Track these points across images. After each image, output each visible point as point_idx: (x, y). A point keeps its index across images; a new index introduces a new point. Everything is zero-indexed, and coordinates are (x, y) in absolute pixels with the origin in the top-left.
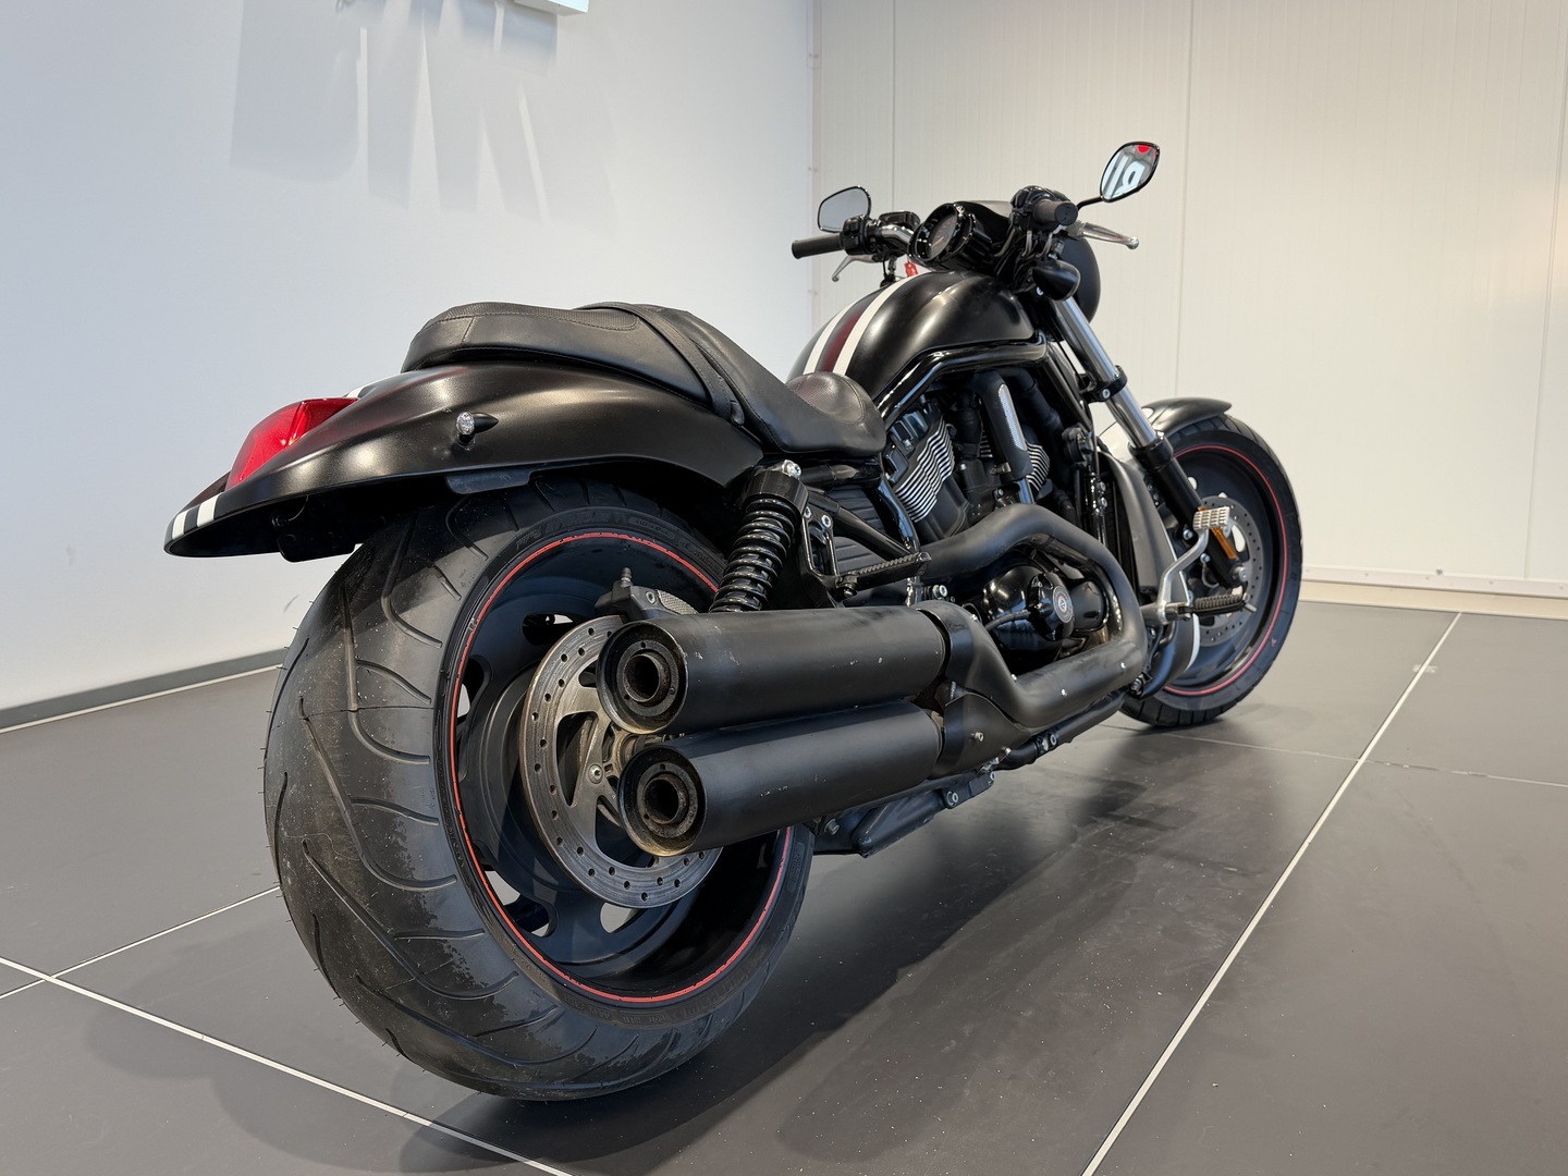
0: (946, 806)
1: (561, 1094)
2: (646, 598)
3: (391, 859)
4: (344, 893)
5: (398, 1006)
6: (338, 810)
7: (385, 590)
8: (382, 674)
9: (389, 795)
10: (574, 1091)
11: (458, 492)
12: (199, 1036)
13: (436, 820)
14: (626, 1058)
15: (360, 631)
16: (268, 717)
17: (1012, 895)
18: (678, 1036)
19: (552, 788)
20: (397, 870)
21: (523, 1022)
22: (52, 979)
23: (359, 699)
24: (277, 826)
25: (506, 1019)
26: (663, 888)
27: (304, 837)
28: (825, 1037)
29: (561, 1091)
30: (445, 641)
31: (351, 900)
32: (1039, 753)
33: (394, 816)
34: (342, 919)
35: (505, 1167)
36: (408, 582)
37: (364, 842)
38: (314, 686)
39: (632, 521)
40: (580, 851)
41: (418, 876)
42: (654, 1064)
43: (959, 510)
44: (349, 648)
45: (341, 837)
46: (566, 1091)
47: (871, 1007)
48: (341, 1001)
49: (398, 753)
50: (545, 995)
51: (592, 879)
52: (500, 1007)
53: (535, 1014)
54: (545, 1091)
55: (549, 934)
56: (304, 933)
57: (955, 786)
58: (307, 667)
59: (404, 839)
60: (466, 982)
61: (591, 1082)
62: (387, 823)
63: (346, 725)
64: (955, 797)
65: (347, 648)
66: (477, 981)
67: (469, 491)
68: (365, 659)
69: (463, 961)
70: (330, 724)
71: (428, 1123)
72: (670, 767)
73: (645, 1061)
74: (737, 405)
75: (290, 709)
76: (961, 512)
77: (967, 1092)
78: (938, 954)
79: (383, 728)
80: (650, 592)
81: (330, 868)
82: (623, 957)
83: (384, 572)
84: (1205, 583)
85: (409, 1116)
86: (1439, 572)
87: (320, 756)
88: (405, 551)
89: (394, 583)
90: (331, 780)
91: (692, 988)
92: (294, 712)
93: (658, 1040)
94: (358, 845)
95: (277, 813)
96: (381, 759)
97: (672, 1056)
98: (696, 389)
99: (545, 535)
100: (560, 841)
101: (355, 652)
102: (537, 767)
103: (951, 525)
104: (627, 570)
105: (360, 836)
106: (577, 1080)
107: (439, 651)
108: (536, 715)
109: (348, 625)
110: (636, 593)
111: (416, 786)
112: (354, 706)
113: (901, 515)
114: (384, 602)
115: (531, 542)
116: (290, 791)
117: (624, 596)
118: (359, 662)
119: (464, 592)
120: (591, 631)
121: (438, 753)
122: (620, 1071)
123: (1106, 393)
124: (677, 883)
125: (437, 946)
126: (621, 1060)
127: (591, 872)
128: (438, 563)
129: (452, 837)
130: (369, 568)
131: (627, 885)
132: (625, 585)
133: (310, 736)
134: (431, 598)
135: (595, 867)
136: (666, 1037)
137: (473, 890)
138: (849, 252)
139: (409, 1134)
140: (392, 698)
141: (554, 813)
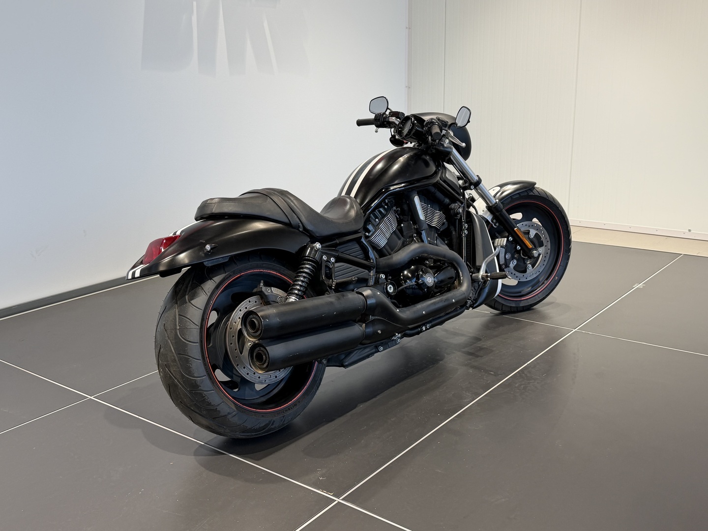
0: (379, 351)
1: (239, 436)
2: (267, 291)
3: (188, 370)
4: (176, 379)
5: (191, 409)
6: (174, 357)
7: (187, 293)
8: (186, 319)
9: (187, 353)
10: (243, 435)
11: (207, 266)
12: (138, 417)
13: (200, 360)
14: (257, 427)
15: (180, 306)
16: (156, 327)
17: (409, 380)
18: (274, 421)
19: (236, 350)
20: (190, 373)
21: (226, 415)
22: (92, 398)
23: (179, 326)
24: (158, 359)
25: (221, 414)
26: (271, 378)
27: (165, 363)
28: (326, 424)
29: (239, 435)
30: (203, 309)
31: (178, 381)
32: (421, 331)
33: (189, 358)
34: (176, 386)
35: (223, 456)
36: (193, 291)
37: (181, 365)
38: (168, 321)
39: (264, 265)
40: (244, 368)
41: (195, 375)
42: (267, 429)
43: (399, 242)
44: (177, 310)
45: (175, 364)
46: (241, 435)
47: (345, 416)
48: (177, 408)
49: (190, 342)
50: (232, 408)
51: (248, 376)
52: (219, 411)
53: (229, 413)
54: (234, 435)
55: (238, 390)
56: (166, 389)
57: (382, 345)
58: (166, 315)
59: (192, 365)
60: (209, 404)
61: (248, 433)
62: (187, 361)
63: (176, 333)
64: (382, 348)
65: (176, 311)
66: (212, 404)
67: (210, 265)
68: (181, 314)
69: (208, 398)
70: (172, 332)
71: (203, 443)
72: (262, 349)
73: (263, 428)
74: (301, 225)
75: (161, 327)
76: (400, 242)
77: (363, 441)
78: (374, 399)
79: (186, 334)
80: (269, 288)
81: (172, 372)
82: (262, 398)
83: (187, 287)
84: (522, 256)
85: (198, 441)
86: (690, 231)
87: (169, 341)
88: (193, 281)
89: (190, 292)
90: (172, 348)
91: (280, 408)
92: (162, 327)
93: (267, 422)
94: (180, 366)
95: (159, 355)
96: (185, 343)
97: (273, 427)
98: (286, 220)
99: (235, 273)
100: (238, 365)
101: (178, 312)
102: (231, 344)
103: (395, 248)
104: (262, 281)
105: (180, 364)
106: (243, 432)
107: (201, 312)
108: (231, 328)
109: (177, 303)
110: (264, 289)
111: (194, 350)
112: (178, 328)
113: (370, 249)
114: (187, 297)
115: (230, 276)
116: (162, 350)
117: (260, 290)
118: (179, 315)
119: (209, 294)
120: (250, 301)
121: (201, 341)
122: (256, 430)
123: (472, 187)
124: (276, 377)
125: (201, 394)
126: (256, 427)
127: (248, 374)
128: (202, 285)
129: (205, 364)
130: (183, 285)
131: (259, 377)
132: (261, 286)
133: (166, 335)
134: (199, 296)
135: (249, 372)
136: (270, 422)
137: (211, 379)
138: (377, 126)
139: (198, 446)
140: (188, 326)
141: (237, 357)
